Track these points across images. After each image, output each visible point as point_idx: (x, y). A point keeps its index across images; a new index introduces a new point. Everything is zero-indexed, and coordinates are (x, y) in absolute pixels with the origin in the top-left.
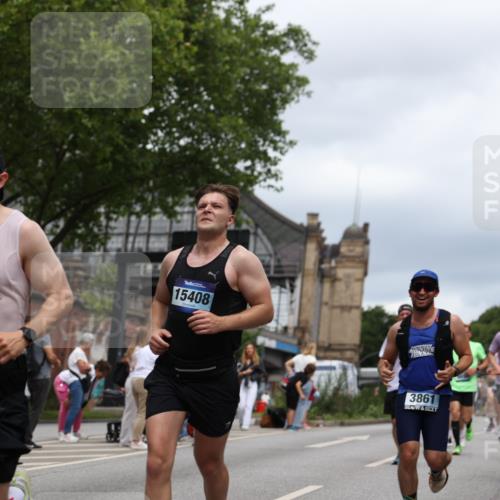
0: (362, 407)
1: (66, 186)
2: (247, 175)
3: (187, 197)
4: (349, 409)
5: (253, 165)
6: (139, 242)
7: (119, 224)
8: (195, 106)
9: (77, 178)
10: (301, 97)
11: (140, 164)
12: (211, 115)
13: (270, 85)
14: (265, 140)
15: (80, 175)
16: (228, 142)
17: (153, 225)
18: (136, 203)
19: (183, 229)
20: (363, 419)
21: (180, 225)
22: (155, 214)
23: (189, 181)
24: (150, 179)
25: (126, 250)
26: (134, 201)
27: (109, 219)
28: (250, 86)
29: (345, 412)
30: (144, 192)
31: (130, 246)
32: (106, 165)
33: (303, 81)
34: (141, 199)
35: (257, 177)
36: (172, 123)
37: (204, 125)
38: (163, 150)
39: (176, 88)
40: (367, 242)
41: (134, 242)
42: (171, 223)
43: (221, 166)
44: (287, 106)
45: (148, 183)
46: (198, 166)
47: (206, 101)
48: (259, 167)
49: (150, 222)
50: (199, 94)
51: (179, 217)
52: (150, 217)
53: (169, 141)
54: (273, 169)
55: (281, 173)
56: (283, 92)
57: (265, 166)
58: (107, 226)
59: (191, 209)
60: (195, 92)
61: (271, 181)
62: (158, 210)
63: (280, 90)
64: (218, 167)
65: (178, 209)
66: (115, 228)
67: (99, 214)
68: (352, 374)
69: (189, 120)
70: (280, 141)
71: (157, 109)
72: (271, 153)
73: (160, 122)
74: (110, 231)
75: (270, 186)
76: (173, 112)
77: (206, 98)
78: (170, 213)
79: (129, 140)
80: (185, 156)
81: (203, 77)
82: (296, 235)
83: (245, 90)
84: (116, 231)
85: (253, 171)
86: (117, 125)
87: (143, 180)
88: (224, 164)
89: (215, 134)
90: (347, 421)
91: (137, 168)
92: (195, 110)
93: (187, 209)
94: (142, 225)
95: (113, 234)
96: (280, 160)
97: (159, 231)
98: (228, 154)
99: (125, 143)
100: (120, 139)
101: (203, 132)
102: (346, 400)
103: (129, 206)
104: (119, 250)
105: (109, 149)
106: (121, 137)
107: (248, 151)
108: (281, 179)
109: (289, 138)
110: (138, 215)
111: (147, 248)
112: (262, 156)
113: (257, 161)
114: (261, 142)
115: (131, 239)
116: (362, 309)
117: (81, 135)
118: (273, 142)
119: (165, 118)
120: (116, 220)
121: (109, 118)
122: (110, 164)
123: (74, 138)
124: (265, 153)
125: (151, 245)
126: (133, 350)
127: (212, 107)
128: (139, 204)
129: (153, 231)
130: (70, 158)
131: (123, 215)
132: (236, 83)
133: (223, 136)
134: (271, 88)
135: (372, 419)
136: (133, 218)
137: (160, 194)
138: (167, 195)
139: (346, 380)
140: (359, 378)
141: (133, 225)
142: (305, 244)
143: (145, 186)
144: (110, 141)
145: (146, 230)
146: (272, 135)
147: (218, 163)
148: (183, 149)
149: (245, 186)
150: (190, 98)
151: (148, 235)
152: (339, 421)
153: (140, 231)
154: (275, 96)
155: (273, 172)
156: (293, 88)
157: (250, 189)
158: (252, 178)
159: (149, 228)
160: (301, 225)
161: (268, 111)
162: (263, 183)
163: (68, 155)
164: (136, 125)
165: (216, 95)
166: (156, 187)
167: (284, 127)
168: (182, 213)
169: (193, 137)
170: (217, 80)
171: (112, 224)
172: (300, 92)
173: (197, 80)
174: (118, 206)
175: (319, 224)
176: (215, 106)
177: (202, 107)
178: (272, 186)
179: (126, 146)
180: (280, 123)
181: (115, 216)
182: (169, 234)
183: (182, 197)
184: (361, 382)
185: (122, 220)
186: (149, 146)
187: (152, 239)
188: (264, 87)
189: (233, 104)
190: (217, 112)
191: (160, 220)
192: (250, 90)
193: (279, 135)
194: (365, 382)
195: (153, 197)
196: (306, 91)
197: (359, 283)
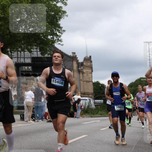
0: (97, 112)
2: (52, 40)
3: (34, 46)
4: (93, 112)
5: (53, 37)
6: (22, 60)
11: (18, 36)
13: (54, 13)
17: (25, 55)
18: (19, 48)
19: (35, 56)
21: (34, 55)
22: (25, 51)
23: (34, 42)
25: (18, 62)
26: (18, 47)
27: (11, 53)
29: (92, 113)
30: (21, 45)
31: (19, 61)
33: (64, 12)
35: (55, 41)
41: (20, 60)
42: (31, 54)
43: (44, 37)
44: (61, 19)
45: (22, 42)
46: (36, 37)
48: (55, 38)
49: (24, 54)
51: (33, 53)
52: (24, 52)
54: (59, 38)
55: (62, 40)
57: (57, 38)
58: (11, 55)
59: (36, 50)
61: (60, 42)
62: (26, 50)
63: (58, 14)
64: (42, 37)
65: (32, 50)
66: (14, 55)
67: (8, 51)
68: (92, 102)
70: (60, 30)
72: (58, 34)
75: (59, 44)
78: (30, 52)
80: (32, 34)
82: (69, 59)
83: (47, 14)
84: (14, 56)
85: (53, 39)
87: (20, 41)
90: (93, 116)
91: (18, 37)
93: (35, 50)
94: (22, 55)
95: (13, 57)
96: (61, 36)
97: (27, 57)
98: (45, 34)
102: (92, 109)
103: (17, 49)
104: (16, 62)
107: (51, 33)
108: (62, 41)
109: (63, 29)
111: (25, 62)
112: (55, 35)
113: (54, 36)
114: (55, 30)
115: (19, 59)
118: (58, 30)
120: (14, 53)
122: (9, 36)
124: (56, 33)
125: (25, 61)
128: (20, 48)
129: (25, 57)
131: (15, 52)
134: (55, 13)
135: (100, 116)
136: (19, 52)
138: (28, 46)
139: (91, 103)
140: (95, 103)
141: (19, 55)
142: (73, 62)
143: (21, 43)
145: (23, 56)
146: (58, 28)
147: (42, 36)
149: (52, 44)
151: (24, 58)
152: (90, 116)
153: (21, 57)
154: (57, 16)
155: (60, 40)
156: (62, 14)
157: (53, 44)
159: (24, 56)
160: (71, 56)
161: (55, 21)
162: (57, 43)
166: (24, 43)
167: (61, 26)
168: (34, 51)
171: (13, 54)
172: (64, 15)
174: (14, 49)
175: (76, 56)
178: (60, 44)
180: (60, 24)
181: (13, 52)
182: (31, 58)
184: (95, 104)
187: (26, 59)
188: (53, 13)
191: (27, 53)
192: (49, 14)
193: (60, 28)
194: (96, 104)
195: (24, 46)
196: (66, 15)
197: (91, 74)
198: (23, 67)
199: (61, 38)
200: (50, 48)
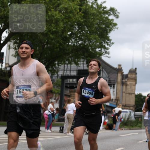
0: (136, 124)
1: (46, 55)
2: (99, 53)
3: (82, 59)
4: (132, 125)
5: (101, 49)
6: (68, 73)
7: (62, 67)
8: (83, 32)
9: (49, 53)
10: (115, 29)
11: (67, 49)
12: (88, 34)
13: (105, 25)
14: (104, 42)
15: (50, 52)
16: (94, 43)
17: (72, 67)
18: (66, 61)
19: (81, 69)
20: (136, 128)
21: (80, 67)
22: (72, 64)
23: (82, 54)
24: (70, 53)
26: (66, 60)
27: (58, 65)
28: (100, 26)
29: (131, 125)
30: (68, 57)
31: (65, 74)
32: (57, 49)
33: (115, 25)
34: (68, 60)
35: (102, 53)
36: (77, 37)
37: (86, 38)
38: (74, 45)
39: (77, 26)
40: (136, 74)
41: (66, 72)
42: (77, 67)
43: (92, 50)
44: (111, 32)
45: (70, 55)
46: (85, 50)
47: (86, 30)
48: (103, 50)
50: (84, 28)
51: (79, 65)
52: (71, 65)
53: (76, 42)
55: (110, 52)
56: (109, 28)
57: (105, 50)
58: (58, 68)
59: (83, 63)
60: (83, 27)
61: (107, 55)
62: (73, 63)
63: (108, 27)
64: (91, 50)
65: (79, 63)
67: (56, 64)
68: (133, 114)
69: (82, 36)
70: (109, 42)
71: (72, 32)
72: (107, 46)
73: (73, 36)
74: (59, 69)
75: (106, 56)
76: (77, 33)
77: (86, 29)
78: (77, 64)
79: (64, 42)
80: (81, 47)
81: (85, 23)
82: (115, 71)
83: (98, 27)
84: (61, 69)
85: (101, 51)
86: (60, 37)
87: (68, 54)
88: (92, 49)
89: (89, 40)
90: (131, 128)
91: (67, 50)
92: (83, 33)
94: (68, 67)
95: (60, 70)
96: (109, 48)
98: (94, 46)
99: (63, 42)
100: (61, 41)
102: (131, 122)
103: (65, 61)
104: (62, 75)
105: (58, 44)
106: (62, 41)
107: (100, 46)
108: (110, 54)
109: (112, 42)
110: (67, 64)
111: (70, 74)
112: (104, 47)
113: (102, 48)
114: (103, 43)
115: (65, 72)
116: (135, 94)
117: (50, 40)
118: (107, 43)
119: (75, 35)
120: (61, 66)
121: (58, 35)
122: (59, 49)
123: (47, 41)
124: (105, 46)
125: (71, 74)
126: (67, 105)
127: (88, 32)
129: (72, 69)
130: (46, 47)
131: (63, 64)
132: (95, 25)
133: (92, 41)
134: (106, 26)
135: (139, 128)
138: (76, 59)
139: (131, 115)
140: (135, 115)
141: (66, 67)
142: (117, 74)
143: (69, 56)
144: (58, 42)
145: (70, 69)
146: (107, 41)
148: (80, 44)
149: (99, 56)
150: (81, 29)
151: (70, 70)
152: (129, 128)
153: (68, 69)
154: (107, 29)
155: (107, 52)
156: (112, 27)
157: (101, 57)
158: (101, 54)
159: (71, 68)
160: (116, 68)
161: (105, 33)
162: (104, 55)
163: (46, 46)
164: (66, 37)
165: (89, 28)
166: (72, 56)
167: (110, 38)
168: (80, 64)
169: (83, 41)
170: (90, 24)
171: (60, 67)
172: (115, 28)
173: (83, 24)
174: (61, 62)
175: (121, 68)
176: (89, 31)
177: (85, 32)
178: (107, 56)
179: (63, 44)
180: (109, 37)
181: (60, 65)
182: (77, 70)
183: (80, 59)
184: (135, 117)
185: (63, 66)
186: (70, 44)
187: (72, 72)
188: (104, 26)
189: (95, 31)
190: (90, 34)
191: (74, 66)
192: (100, 27)
194: (137, 116)
195: (72, 59)
197: (134, 86)
198: (68, 80)
199: (109, 50)
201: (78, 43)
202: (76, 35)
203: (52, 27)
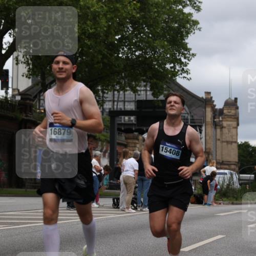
1: (80, 75)
2: (172, 71)
3: (142, 82)
4: (235, 196)
5: (175, 66)
6: (120, 105)
7: (109, 95)
8: (142, 35)
9: (85, 71)
10: (196, 30)
11: (116, 65)
12: (150, 40)
14: (179, 53)
15: (87, 70)
16: (161, 54)
17: (126, 96)
18: (116, 85)
19: (142, 99)
21: (140, 97)
22: (127, 90)
23: (143, 74)
24: (122, 72)
25: (114, 108)
26: (115, 84)
27: (103, 93)
28: (169, 24)
29: (234, 197)
30: (120, 79)
32: (99, 65)
33: (196, 23)
34: (118, 83)
35: (177, 72)
36: (131, 44)
37: (147, 45)
38: (127, 57)
39: (131, 25)
40: (237, 108)
41: (117, 105)
42: (135, 95)
43: (159, 66)
44: (189, 35)
45: (122, 75)
46: (146, 66)
47: (147, 32)
48: (178, 68)
49: (124, 95)
50: (143, 28)
51: (139, 93)
52: (124, 92)
53: (130, 53)
54: (185, 68)
55: (189, 70)
56: (186, 28)
57: (181, 67)
58: (103, 96)
59: (145, 89)
60: (141, 27)
61: (185, 75)
62: (128, 88)
63: (184, 27)
64: (156, 67)
65: (138, 88)
66: (107, 97)
67: (99, 90)
68: (235, 177)
69: (139, 42)
70: (187, 54)
71: (123, 36)
72: (183, 60)
73: (125, 43)
74: (105, 99)
75: (184, 77)
76: (131, 38)
77: (147, 30)
78: (135, 91)
79: (109, 52)
80: (139, 61)
81: (144, 20)
82: (200, 103)
83: (166, 27)
84: (108, 99)
85: (175, 69)
86: (103, 44)
87: (119, 73)
89: (153, 49)
90: (235, 202)
91: (116, 67)
92: (142, 37)
93: (142, 89)
94: (121, 96)
95: (106, 101)
96: (188, 64)
97: (129, 100)
98: (161, 60)
99: (108, 53)
100: (105, 51)
101: (147, 48)
102: (234, 190)
103: (113, 86)
104: (110, 109)
105: (100, 57)
106: (106, 50)
107: (171, 59)
108: (190, 73)
109: (191, 52)
110: (118, 91)
111: (124, 108)
112: (179, 61)
113: (176, 64)
114: (178, 55)
115: (116, 103)
117: (85, 49)
118: (183, 54)
120: (107, 93)
121: (98, 40)
122: (101, 64)
123: (81, 50)
124: (180, 60)
125: (126, 107)
126: (122, 161)
127: (150, 36)
128: (118, 85)
129: (126, 100)
130: (80, 61)
131: (110, 91)
132: (162, 23)
133: (158, 50)
134: (180, 25)
136: (116, 92)
137: (128, 80)
138: (132, 81)
139: (233, 180)
140: (239, 180)
141: (116, 96)
142: (205, 108)
143: (120, 76)
144: (100, 52)
145: (123, 99)
146: (183, 50)
147: (156, 64)
148: (138, 57)
149: (171, 77)
150: (138, 31)
151: (124, 102)
152: (231, 202)
153: (120, 100)
154: (182, 30)
155: (185, 70)
156: (191, 26)
157: (174, 78)
158: (175, 73)
159: (124, 98)
160: (202, 98)
161: (179, 38)
162: (180, 76)
163: (79, 59)
164: (112, 44)
165: (152, 29)
166: (126, 77)
167: (189, 46)
168: (141, 91)
169: (142, 51)
170: (151, 21)
171: (105, 95)
172: (195, 28)
173: (141, 21)
174: (108, 86)
175: (211, 98)
177: (146, 35)
178: (186, 78)
179: (108, 55)
180: (187, 44)
181: (106, 91)
182: (135, 101)
183: (139, 82)
184: (241, 182)
185: (110, 93)
186: (120, 55)
187: (126, 104)
188: (176, 25)
189: (161, 34)
190: (153, 38)
191: (129, 94)
192: (169, 27)
193: (186, 51)
195: (125, 81)
196: (198, 27)
197: (235, 130)
198: (121, 118)
200: (168, 85)
201: (135, 55)
202: (130, 40)
203: (88, 26)
